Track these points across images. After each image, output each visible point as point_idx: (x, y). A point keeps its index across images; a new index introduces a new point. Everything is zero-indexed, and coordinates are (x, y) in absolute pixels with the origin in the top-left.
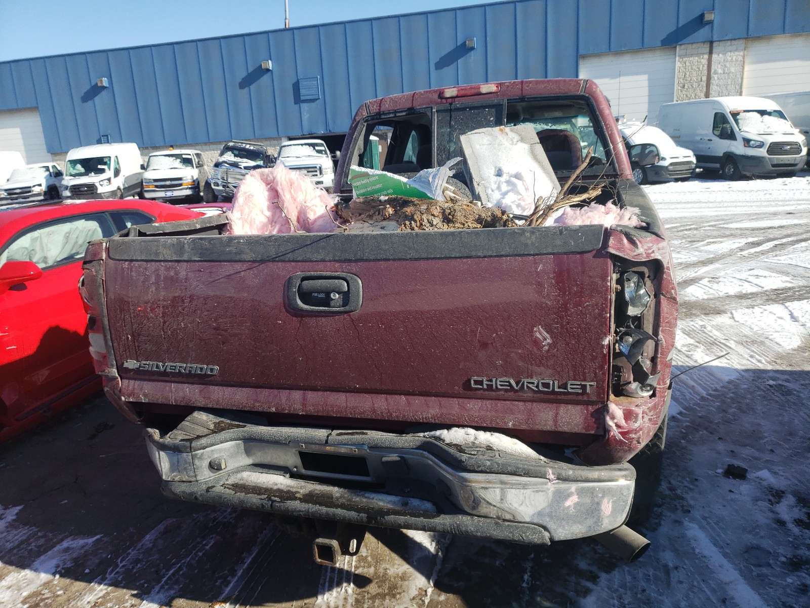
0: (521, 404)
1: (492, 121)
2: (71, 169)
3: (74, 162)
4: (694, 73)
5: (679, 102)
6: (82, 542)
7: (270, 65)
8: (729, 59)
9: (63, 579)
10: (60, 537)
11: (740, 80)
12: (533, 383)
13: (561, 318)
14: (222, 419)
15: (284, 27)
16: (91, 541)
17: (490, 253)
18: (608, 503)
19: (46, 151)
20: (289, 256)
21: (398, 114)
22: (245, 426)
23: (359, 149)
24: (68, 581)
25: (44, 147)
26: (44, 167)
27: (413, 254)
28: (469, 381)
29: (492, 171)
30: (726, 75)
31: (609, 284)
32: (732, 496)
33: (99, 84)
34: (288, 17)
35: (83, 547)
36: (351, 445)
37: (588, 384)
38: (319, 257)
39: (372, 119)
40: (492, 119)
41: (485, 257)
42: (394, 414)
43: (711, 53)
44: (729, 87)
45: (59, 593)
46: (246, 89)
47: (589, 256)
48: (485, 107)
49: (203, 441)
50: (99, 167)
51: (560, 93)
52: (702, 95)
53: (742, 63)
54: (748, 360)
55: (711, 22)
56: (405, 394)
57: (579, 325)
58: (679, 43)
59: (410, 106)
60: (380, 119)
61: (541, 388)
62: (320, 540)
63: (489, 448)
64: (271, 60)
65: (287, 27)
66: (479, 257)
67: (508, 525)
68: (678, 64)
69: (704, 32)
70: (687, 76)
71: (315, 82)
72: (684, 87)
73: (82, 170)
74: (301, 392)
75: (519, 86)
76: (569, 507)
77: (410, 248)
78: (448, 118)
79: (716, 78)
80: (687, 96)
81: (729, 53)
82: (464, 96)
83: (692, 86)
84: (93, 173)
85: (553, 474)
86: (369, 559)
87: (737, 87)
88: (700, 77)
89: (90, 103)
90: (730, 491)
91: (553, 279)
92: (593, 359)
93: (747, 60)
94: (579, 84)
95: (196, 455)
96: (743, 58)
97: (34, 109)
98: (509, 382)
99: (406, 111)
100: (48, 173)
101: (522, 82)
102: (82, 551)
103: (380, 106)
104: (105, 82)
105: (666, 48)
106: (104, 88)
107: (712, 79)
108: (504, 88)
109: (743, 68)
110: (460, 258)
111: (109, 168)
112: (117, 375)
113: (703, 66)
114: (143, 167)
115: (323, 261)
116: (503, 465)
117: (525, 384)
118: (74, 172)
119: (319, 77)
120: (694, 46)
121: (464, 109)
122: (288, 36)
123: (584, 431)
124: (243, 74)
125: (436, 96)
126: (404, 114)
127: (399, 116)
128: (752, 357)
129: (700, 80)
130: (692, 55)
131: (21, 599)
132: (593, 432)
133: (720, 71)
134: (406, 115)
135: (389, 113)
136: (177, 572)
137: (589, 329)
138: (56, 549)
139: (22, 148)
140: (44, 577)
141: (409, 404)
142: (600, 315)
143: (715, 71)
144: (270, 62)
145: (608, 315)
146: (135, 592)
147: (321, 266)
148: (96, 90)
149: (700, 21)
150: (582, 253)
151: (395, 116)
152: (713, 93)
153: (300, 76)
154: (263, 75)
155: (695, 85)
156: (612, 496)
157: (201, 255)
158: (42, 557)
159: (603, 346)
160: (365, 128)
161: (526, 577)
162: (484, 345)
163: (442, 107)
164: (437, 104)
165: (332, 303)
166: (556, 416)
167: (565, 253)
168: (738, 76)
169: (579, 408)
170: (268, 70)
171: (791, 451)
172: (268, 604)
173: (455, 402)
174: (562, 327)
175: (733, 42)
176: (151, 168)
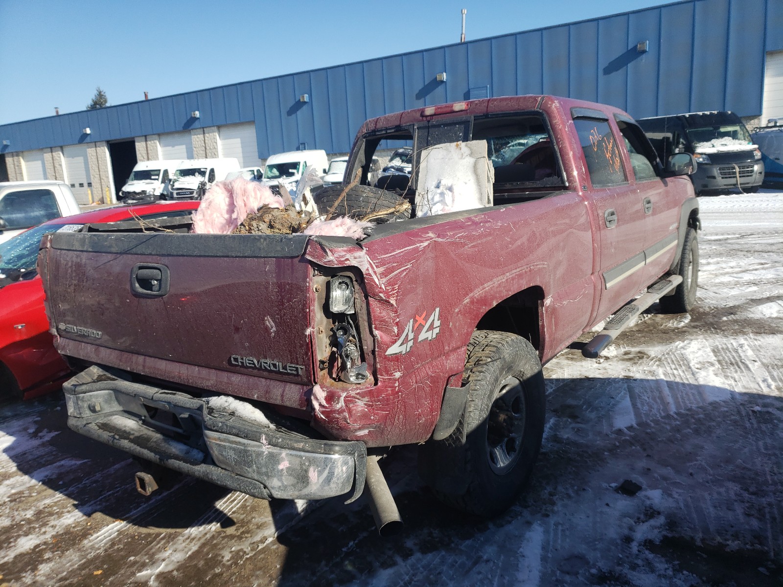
0: (263, 380)
1: (461, 136)
2: (269, 172)
3: (271, 167)
6: (73, 462)
7: (445, 76)
9: (42, 486)
10: (66, 456)
12: (266, 363)
13: (280, 310)
14: (106, 373)
15: (459, 41)
16: (79, 462)
17: (239, 254)
18: (314, 471)
19: (258, 157)
20: (134, 250)
21: (389, 131)
22: (116, 380)
23: (361, 161)
24: (44, 487)
25: (257, 154)
26: (250, 171)
27: (196, 253)
28: (230, 358)
29: (435, 183)
31: (308, 284)
32: (606, 509)
33: (301, 100)
34: (464, 32)
35: (72, 466)
36: (165, 402)
37: (299, 367)
38: (149, 252)
39: (369, 136)
40: (461, 134)
41: (236, 257)
42: (191, 381)
45: (34, 494)
46: (422, 100)
47: (296, 260)
48: (455, 124)
49: (84, 388)
50: (291, 171)
51: (518, 109)
54: (758, 384)
56: (198, 366)
57: (290, 316)
59: (397, 123)
60: (375, 135)
61: (272, 368)
62: (139, 474)
63: (233, 414)
64: (445, 72)
65: (463, 41)
66: (233, 257)
67: (237, 478)
71: (485, 91)
73: (277, 173)
74: (143, 357)
75: (486, 104)
76: (282, 470)
77: (196, 247)
78: (426, 134)
82: (440, 114)
84: (285, 176)
85: (266, 439)
86: (248, 508)
89: (294, 116)
90: (607, 505)
91: (275, 278)
92: (301, 346)
94: (537, 101)
95: (79, 397)
97: (251, 122)
98: (252, 361)
99: (393, 128)
100: (253, 176)
101: (489, 100)
102: (69, 469)
103: (376, 125)
104: (306, 98)
106: (305, 103)
108: (474, 105)
110: (223, 256)
111: (298, 172)
112: (56, 334)
114: (325, 171)
115: (151, 254)
116: (230, 427)
117: (263, 363)
118: (270, 175)
119: (488, 86)
121: (438, 126)
122: (463, 48)
123: (299, 407)
124: (421, 86)
125: (418, 115)
126: (393, 131)
127: (390, 133)
128: (764, 381)
131: (9, 494)
132: (305, 409)
134: (394, 132)
135: (382, 130)
136: (113, 494)
137: (297, 320)
138: (55, 465)
139: (241, 155)
140: (34, 482)
141: (199, 373)
142: (303, 310)
144: (445, 74)
145: (308, 310)
146: (76, 503)
147: (150, 259)
148: (299, 104)
150: (292, 258)
151: (387, 133)
153: (471, 86)
154: (437, 87)
156: (317, 466)
157: (93, 247)
158: (42, 469)
159: (306, 335)
160: (364, 144)
161: (351, 543)
162: (237, 330)
163: (421, 124)
164: (419, 121)
165: (154, 288)
166: (283, 393)
167: (282, 257)
169: (298, 387)
170: (442, 82)
171: (711, 477)
172: (150, 527)
173: (225, 374)
174: (281, 317)
176: (331, 172)
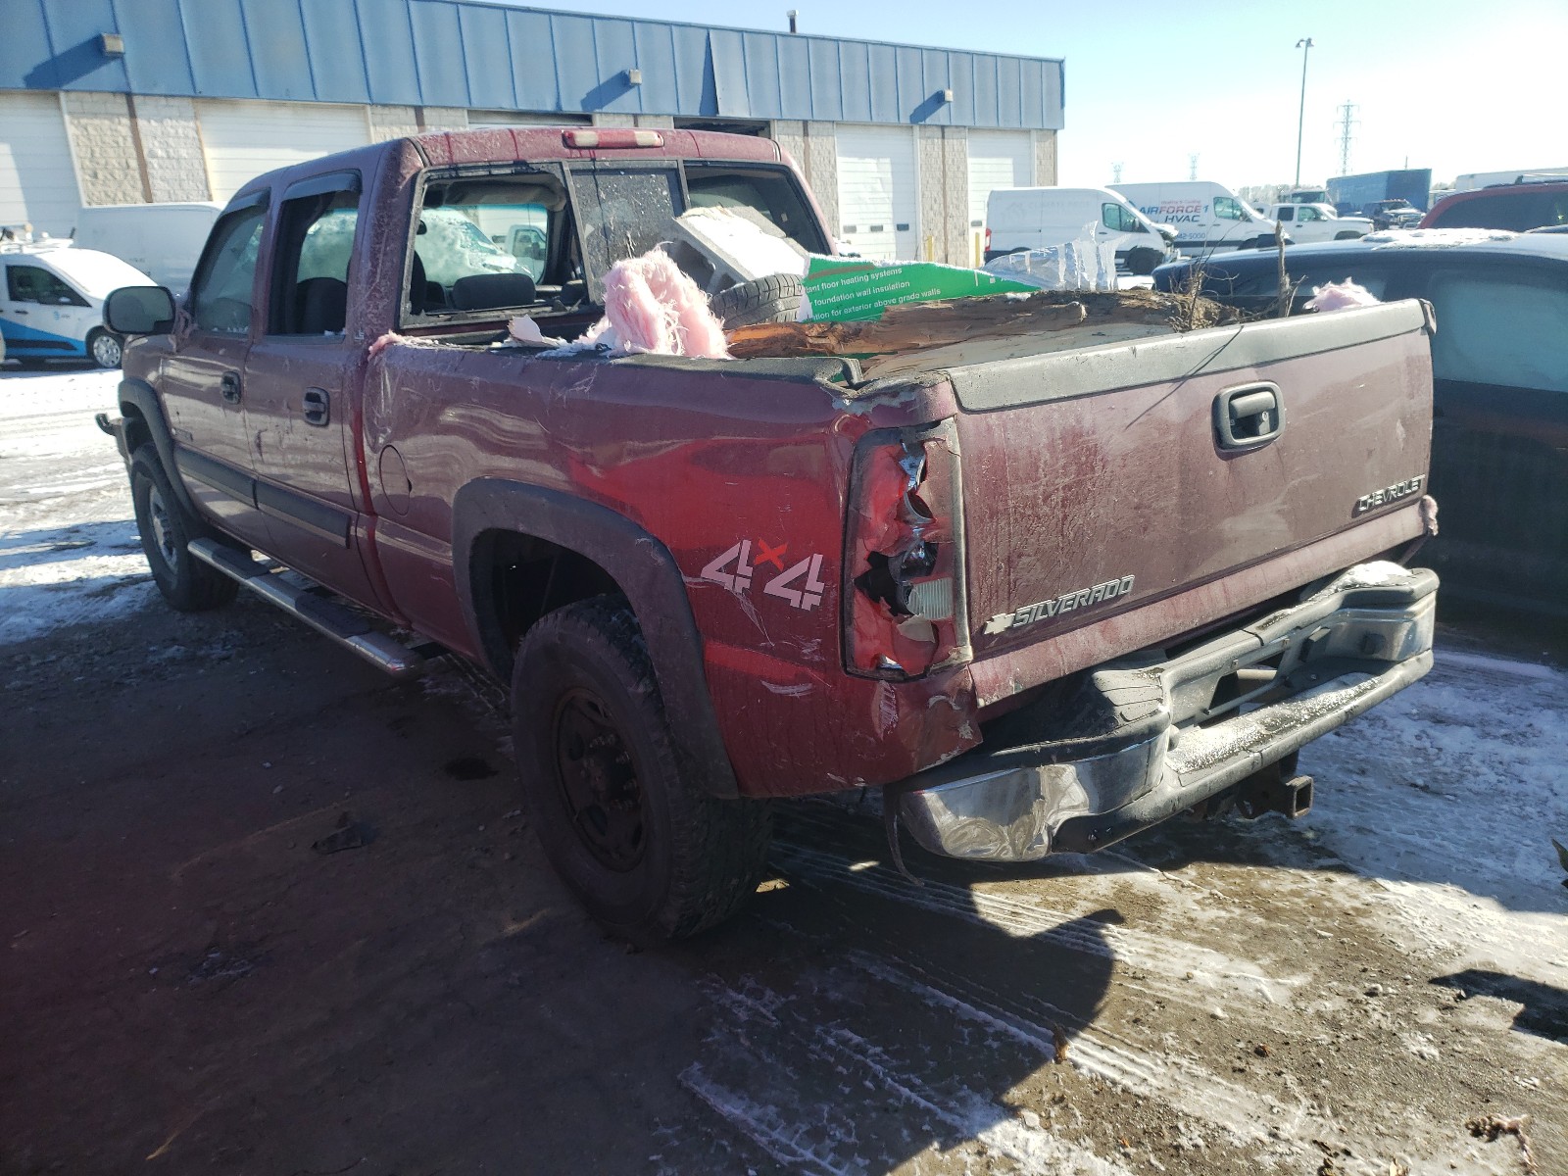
4: (109, 150)
5: (95, 206)
8: (172, 131)
11: (201, 173)
30: (174, 162)
43: (133, 115)
44: (185, 185)
48: (649, 171)
52: (138, 195)
53: (197, 141)
55: (118, 56)
58: (65, 87)
68: (71, 130)
69: (107, 73)
70: (97, 155)
72: (95, 176)
78: (593, 186)
79: (156, 166)
80: (106, 195)
81: (169, 121)
82: (609, 148)
83: (112, 175)
87: (202, 187)
88: (124, 161)
93: (204, 138)
96: (197, 132)
103: (449, 151)
105: (36, 94)
107: (149, 166)
109: (202, 152)
112: (971, 657)
113: (125, 139)
120: (96, 97)
129: (125, 165)
130: (95, 115)
133: (160, 153)
143: (150, 151)
149: (95, 52)
152: (158, 193)
155: (119, 174)
163: (578, 165)
164: (567, 157)
168: (197, 166)
175: (172, 101)
